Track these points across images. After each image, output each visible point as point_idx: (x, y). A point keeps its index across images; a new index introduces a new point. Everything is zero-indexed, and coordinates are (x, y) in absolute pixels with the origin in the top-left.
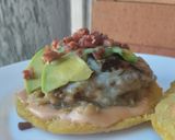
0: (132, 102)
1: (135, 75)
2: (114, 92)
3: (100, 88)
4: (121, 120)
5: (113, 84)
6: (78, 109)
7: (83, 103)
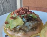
3: (26, 27)
4: (32, 35)
7: (21, 31)
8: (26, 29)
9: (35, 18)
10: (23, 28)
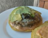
0: (30, 26)
1: (32, 20)
2: (26, 24)
3: (23, 23)
4: (26, 30)
5: (26, 22)
6: (18, 26)
7: (19, 25)
8: (23, 24)
9: (33, 17)
10: (20, 23)
